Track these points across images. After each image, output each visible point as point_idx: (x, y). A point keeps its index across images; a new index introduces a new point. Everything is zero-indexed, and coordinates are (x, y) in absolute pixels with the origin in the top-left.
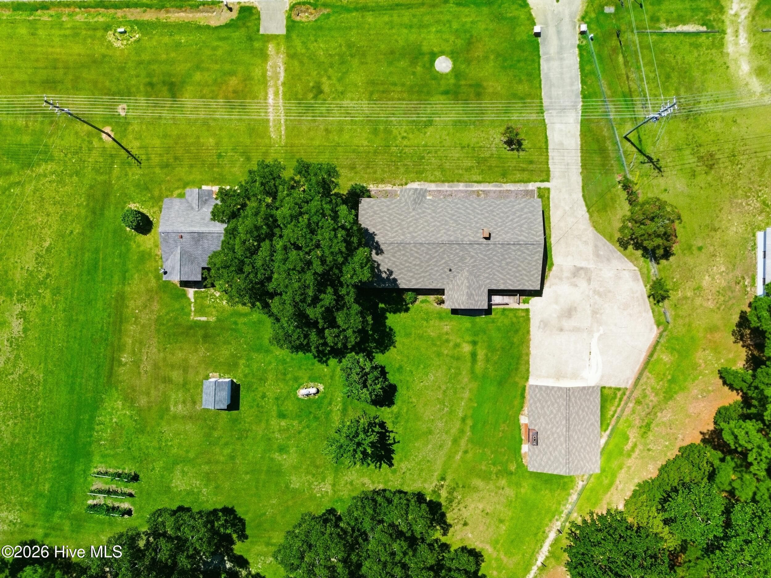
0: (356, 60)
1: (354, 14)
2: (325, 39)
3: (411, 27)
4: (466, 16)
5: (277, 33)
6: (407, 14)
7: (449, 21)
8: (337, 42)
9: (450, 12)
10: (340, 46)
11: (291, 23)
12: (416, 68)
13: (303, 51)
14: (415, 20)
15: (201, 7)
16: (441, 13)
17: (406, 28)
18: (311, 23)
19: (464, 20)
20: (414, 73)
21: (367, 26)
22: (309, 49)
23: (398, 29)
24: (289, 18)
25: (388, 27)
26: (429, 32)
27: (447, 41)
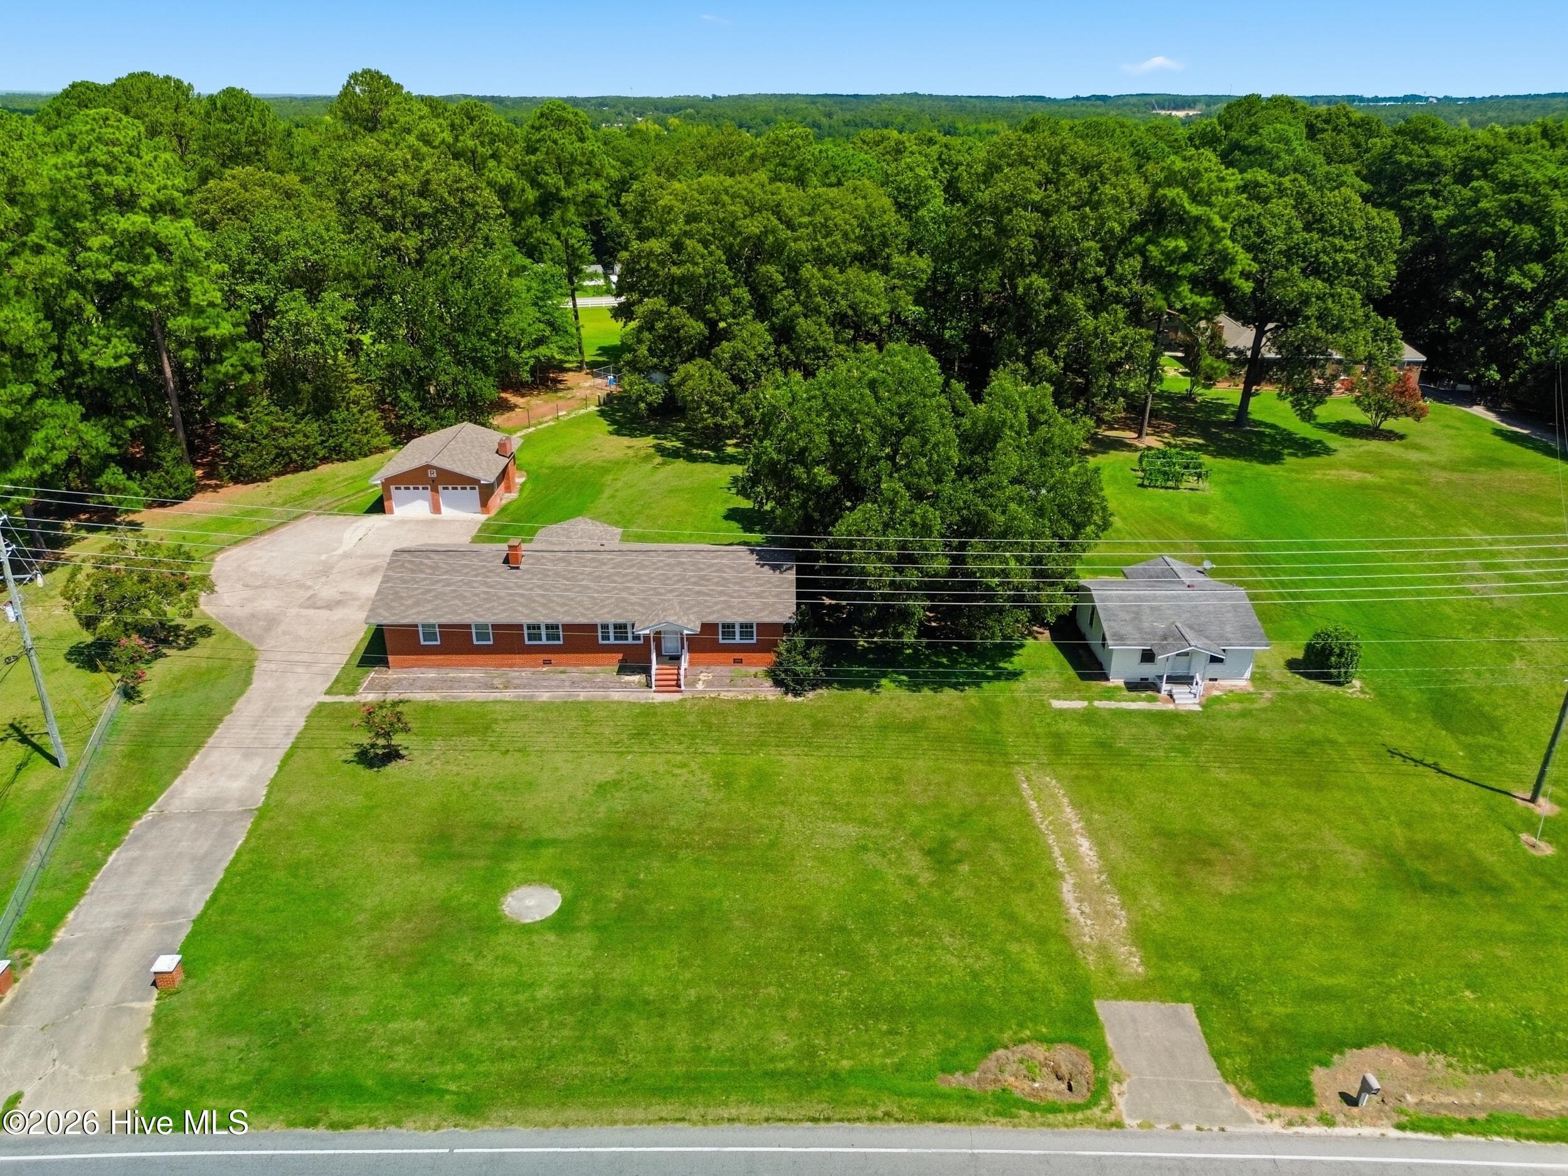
0: (825, 916)
1: (846, 1064)
2: (946, 979)
3: (627, 1004)
4: (406, 1040)
5: (1125, 1004)
6: (636, 1058)
7: (480, 1021)
8: (898, 970)
9: (466, 1057)
10: (885, 957)
11: (1088, 1036)
12: (626, 896)
13: (1013, 947)
14: (606, 1029)
15: (1481, 1116)
16: (501, 1056)
17: (647, 1002)
18: (1006, 1036)
19: (421, 1024)
20: (633, 884)
21: (793, 1014)
22: (995, 952)
23: (675, 998)
24: (1099, 1054)
25: (716, 1008)
26: (562, 987)
27: (505, 959)
